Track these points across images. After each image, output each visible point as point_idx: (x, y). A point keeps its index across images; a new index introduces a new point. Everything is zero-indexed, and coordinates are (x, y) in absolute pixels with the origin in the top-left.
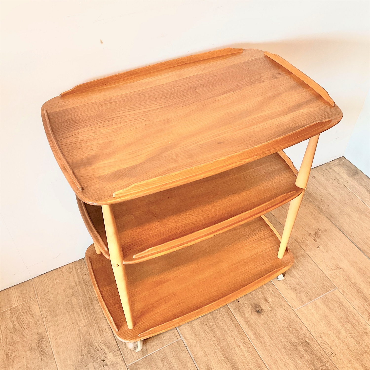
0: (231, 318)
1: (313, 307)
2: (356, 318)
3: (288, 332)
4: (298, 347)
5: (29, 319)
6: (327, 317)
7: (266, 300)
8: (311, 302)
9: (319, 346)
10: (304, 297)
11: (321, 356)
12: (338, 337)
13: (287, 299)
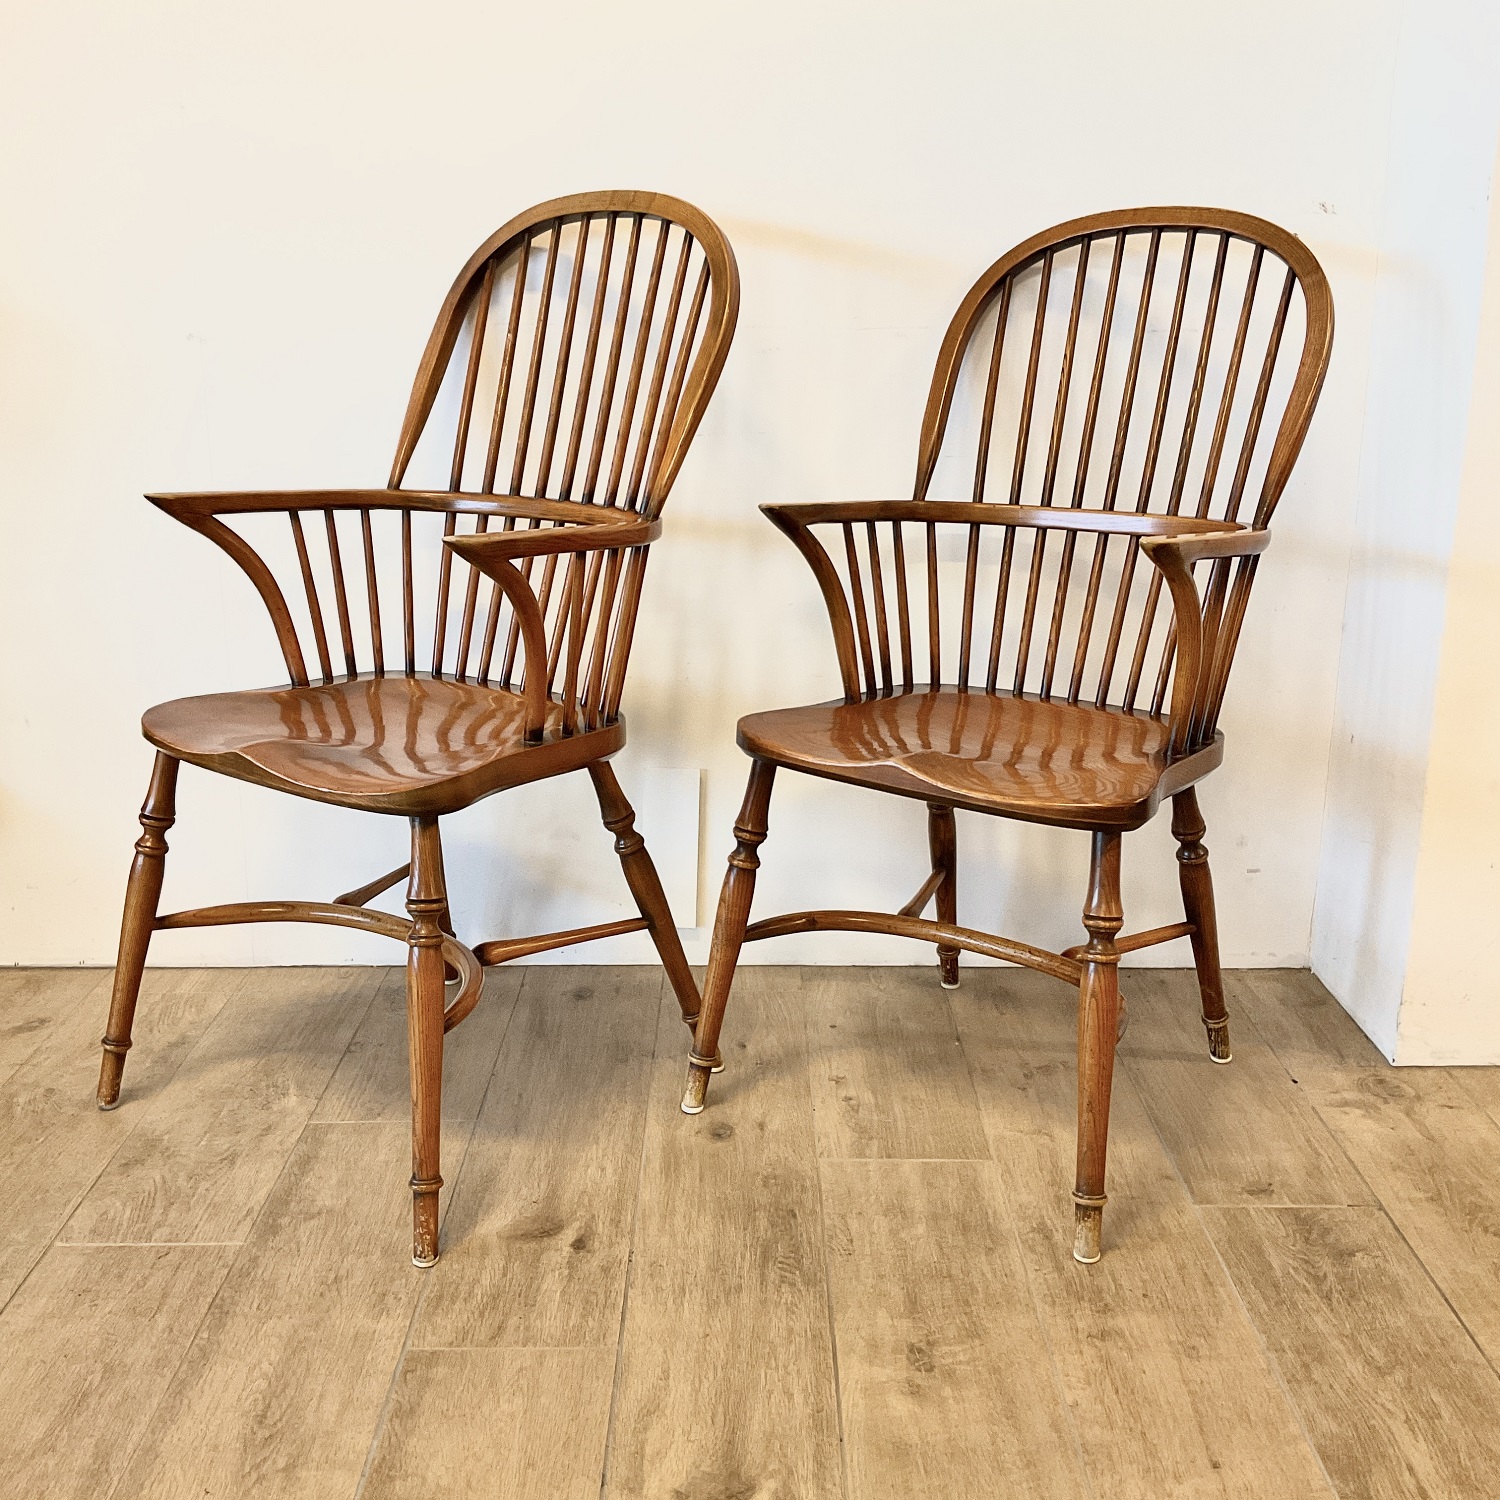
0: (634, 1126)
1: (882, 1169)
2: (991, 1220)
3: (759, 1181)
4: (757, 1214)
5: (187, 1013)
6: (902, 1193)
7: (761, 1126)
8: (886, 1160)
9: (819, 1229)
10: (875, 1149)
11: (805, 1245)
12: (893, 1233)
13: (823, 1140)
